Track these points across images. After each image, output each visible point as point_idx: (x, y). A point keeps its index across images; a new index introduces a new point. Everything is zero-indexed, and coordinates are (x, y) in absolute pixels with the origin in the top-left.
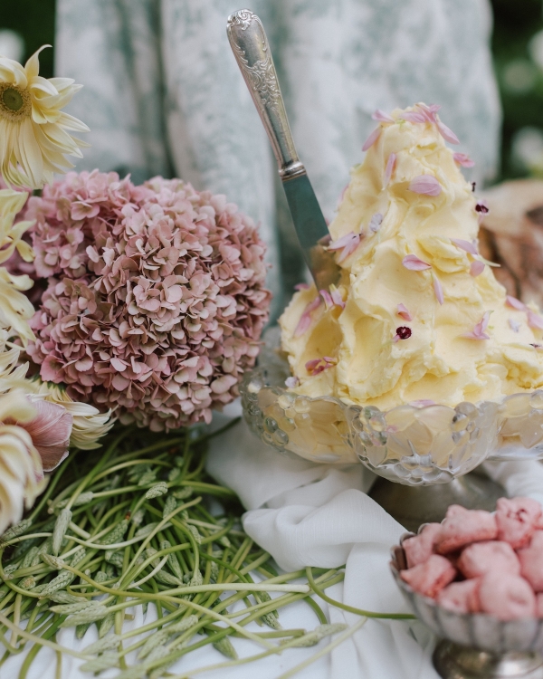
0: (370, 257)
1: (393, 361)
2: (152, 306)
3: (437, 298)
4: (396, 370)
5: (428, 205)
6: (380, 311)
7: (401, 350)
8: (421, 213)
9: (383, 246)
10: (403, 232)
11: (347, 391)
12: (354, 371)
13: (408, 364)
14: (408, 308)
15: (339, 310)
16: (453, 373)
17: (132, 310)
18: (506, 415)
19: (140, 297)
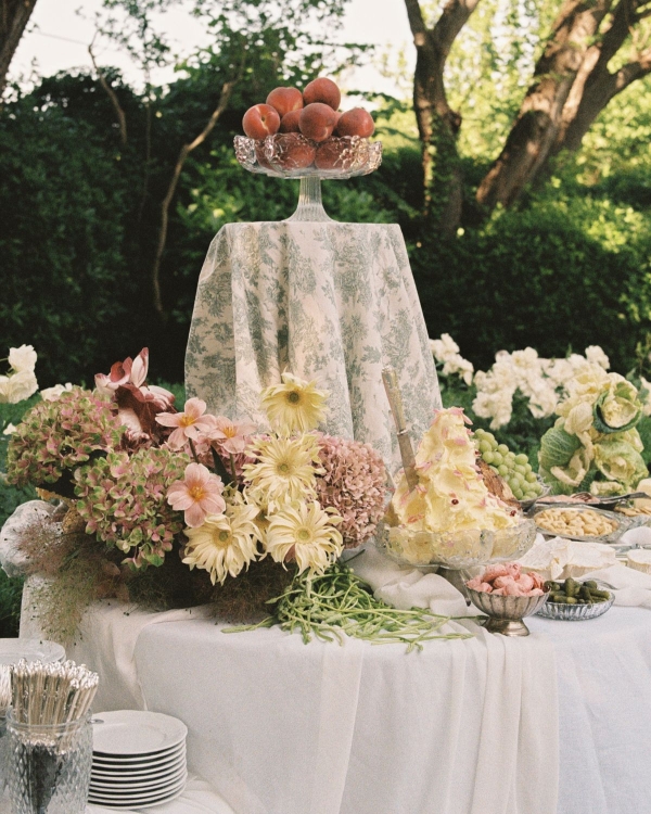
0: (438, 471)
1: (452, 513)
2: (353, 488)
3: (467, 488)
4: (453, 518)
5: (461, 450)
6: (442, 494)
7: (454, 509)
8: (457, 454)
9: (443, 466)
10: (451, 460)
11: (430, 528)
12: (433, 520)
13: (458, 514)
14: (455, 492)
15: (424, 493)
16: (475, 520)
17: (344, 490)
18: (498, 538)
19: (348, 484)
